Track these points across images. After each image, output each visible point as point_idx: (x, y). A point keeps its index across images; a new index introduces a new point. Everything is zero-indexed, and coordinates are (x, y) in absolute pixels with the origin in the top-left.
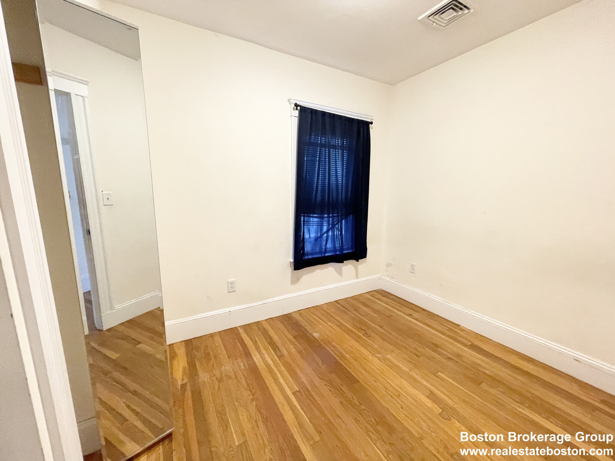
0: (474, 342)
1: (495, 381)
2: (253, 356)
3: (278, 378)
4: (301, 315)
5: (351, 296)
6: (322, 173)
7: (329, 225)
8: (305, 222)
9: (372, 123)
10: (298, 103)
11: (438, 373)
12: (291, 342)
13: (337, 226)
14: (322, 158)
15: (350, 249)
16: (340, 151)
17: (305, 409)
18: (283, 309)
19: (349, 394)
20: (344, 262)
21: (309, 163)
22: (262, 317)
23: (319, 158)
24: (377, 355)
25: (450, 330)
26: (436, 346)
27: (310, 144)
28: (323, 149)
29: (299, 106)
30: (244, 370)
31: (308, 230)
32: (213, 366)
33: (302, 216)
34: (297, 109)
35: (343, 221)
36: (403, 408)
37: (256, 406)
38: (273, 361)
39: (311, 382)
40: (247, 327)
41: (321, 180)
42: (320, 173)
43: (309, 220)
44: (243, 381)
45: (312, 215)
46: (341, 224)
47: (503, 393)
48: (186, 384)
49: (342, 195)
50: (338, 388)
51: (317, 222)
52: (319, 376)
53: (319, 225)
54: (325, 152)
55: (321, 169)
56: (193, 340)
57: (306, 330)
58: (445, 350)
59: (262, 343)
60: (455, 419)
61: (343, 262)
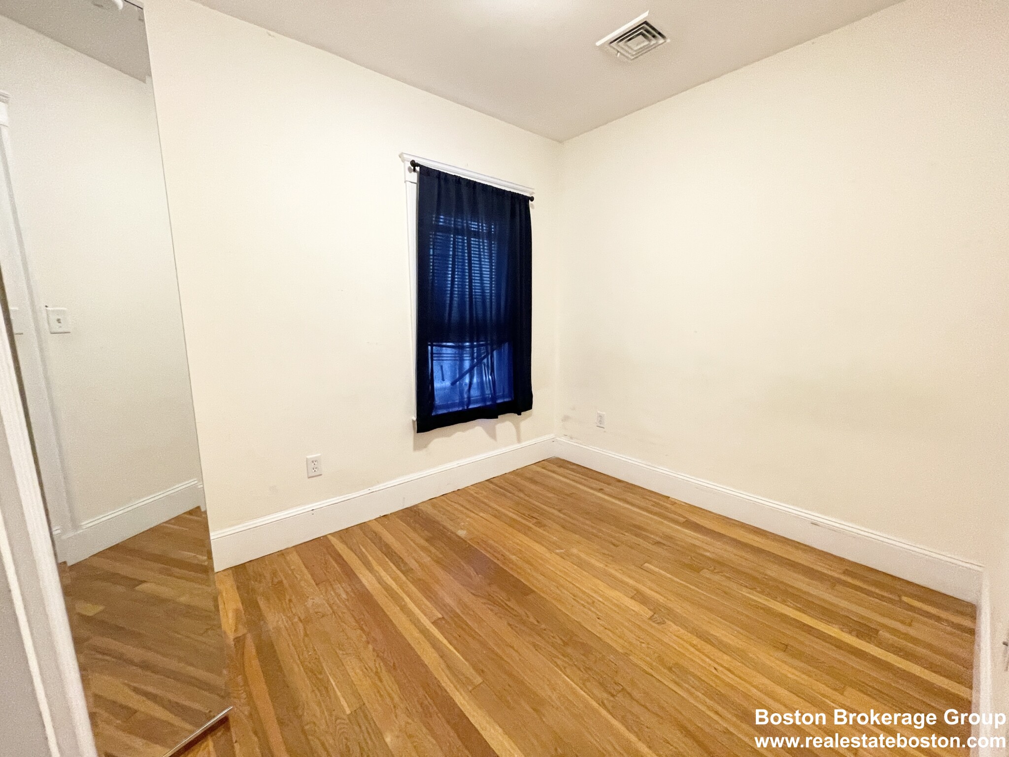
0: (688, 517)
1: (719, 564)
2: (360, 576)
3: (406, 605)
4: (434, 506)
5: (511, 470)
6: (459, 276)
7: (472, 359)
8: (434, 355)
9: (532, 199)
10: (417, 161)
11: (644, 565)
12: (423, 549)
13: (485, 361)
14: (458, 252)
15: (507, 397)
16: (485, 241)
17: (455, 642)
18: (404, 498)
19: (520, 611)
20: (499, 417)
21: (436, 259)
22: (369, 515)
23: (454, 251)
24: (558, 551)
25: (656, 504)
26: (639, 528)
27: (438, 228)
28: (460, 237)
29: (418, 165)
30: (348, 600)
31: (439, 368)
32: (290, 601)
33: (430, 345)
34: (414, 170)
35: (495, 353)
36: (600, 617)
37: (374, 650)
38: (395, 579)
39: (460, 601)
40: (344, 534)
41: (458, 288)
42: (456, 276)
43: (441, 352)
44: (348, 617)
45: (444, 344)
46: (492, 357)
47: (729, 578)
48: (244, 635)
49: (491, 312)
50: (504, 605)
51: (453, 355)
52: (473, 592)
53: (457, 360)
54: (463, 243)
55: (456, 270)
56: (248, 564)
57: (444, 527)
58: (652, 533)
59: (373, 555)
60: (671, 621)
61: (497, 418)
